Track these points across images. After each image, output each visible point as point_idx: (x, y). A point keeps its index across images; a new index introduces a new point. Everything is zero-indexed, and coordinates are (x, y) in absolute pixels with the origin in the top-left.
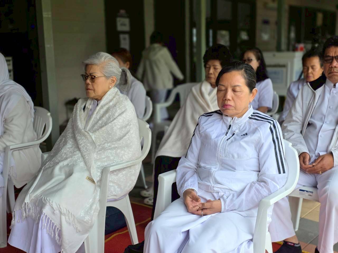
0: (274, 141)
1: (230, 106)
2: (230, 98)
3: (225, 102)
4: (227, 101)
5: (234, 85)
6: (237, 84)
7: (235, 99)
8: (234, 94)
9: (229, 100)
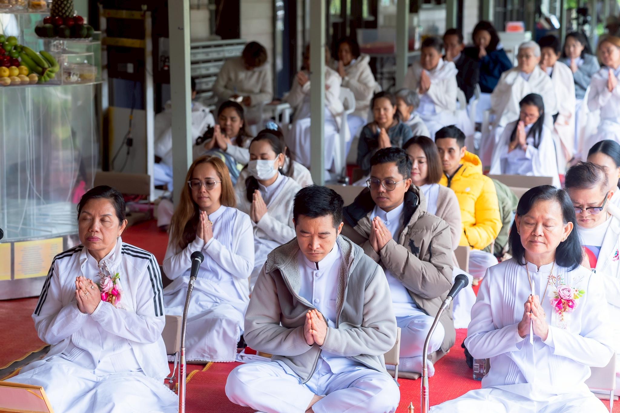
0: (152, 280)
1: (98, 238)
2: (98, 230)
3: (92, 234)
4: (94, 233)
5: (103, 214)
6: (107, 213)
7: (104, 230)
8: (103, 224)
9: (97, 232)
